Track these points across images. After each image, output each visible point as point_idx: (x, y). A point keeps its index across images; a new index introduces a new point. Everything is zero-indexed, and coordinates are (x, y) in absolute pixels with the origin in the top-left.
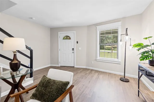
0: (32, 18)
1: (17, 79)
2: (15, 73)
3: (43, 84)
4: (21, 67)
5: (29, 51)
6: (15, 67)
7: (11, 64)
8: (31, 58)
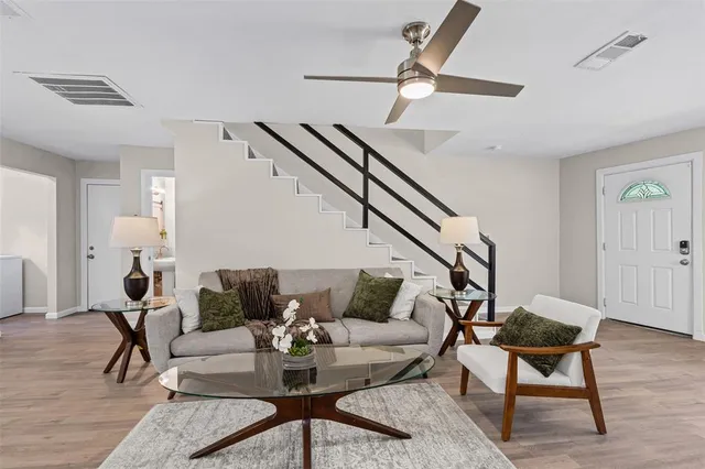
0: (492, 148)
1: (463, 310)
2: (458, 295)
3: (516, 319)
4: (469, 287)
5: (487, 247)
6: (460, 280)
7: (452, 273)
8: (491, 266)
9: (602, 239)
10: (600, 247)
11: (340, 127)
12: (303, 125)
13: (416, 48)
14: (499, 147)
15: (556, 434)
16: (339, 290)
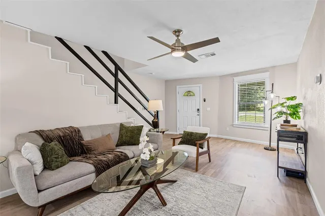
9: (178, 108)
10: (177, 111)
11: (105, 53)
12: (85, 46)
13: (178, 39)
14: (154, 74)
15: (204, 166)
16: (113, 134)
